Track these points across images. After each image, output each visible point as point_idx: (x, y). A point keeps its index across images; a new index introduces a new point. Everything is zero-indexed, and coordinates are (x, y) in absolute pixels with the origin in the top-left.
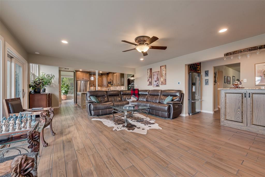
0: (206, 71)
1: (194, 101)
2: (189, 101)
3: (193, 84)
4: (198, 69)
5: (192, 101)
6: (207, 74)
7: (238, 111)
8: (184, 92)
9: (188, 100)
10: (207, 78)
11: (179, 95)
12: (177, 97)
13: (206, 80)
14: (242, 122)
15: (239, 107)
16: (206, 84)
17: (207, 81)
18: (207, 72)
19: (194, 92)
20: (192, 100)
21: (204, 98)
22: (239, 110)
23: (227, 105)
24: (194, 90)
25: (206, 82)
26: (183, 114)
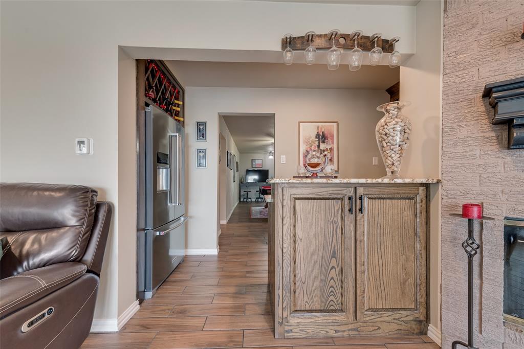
0: (199, 124)
1: (162, 233)
2: (143, 233)
3: (162, 159)
4: (179, 109)
5: (158, 233)
6: (201, 133)
7: (332, 269)
8: (113, 198)
9: (138, 230)
10: (201, 145)
11: (73, 222)
12: (62, 230)
13: (199, 151)
14: (341, 310)
15: (334, 253)
16: (199, 165)
17: (202, 154)
18: (201, 127)
19: (165, 193)
20: (155, 228)
21: (193, 210)
22: (334, 262)
23: (300, 246)
24: (163, 185)
25: (199, 158)
26: (108, 317)
